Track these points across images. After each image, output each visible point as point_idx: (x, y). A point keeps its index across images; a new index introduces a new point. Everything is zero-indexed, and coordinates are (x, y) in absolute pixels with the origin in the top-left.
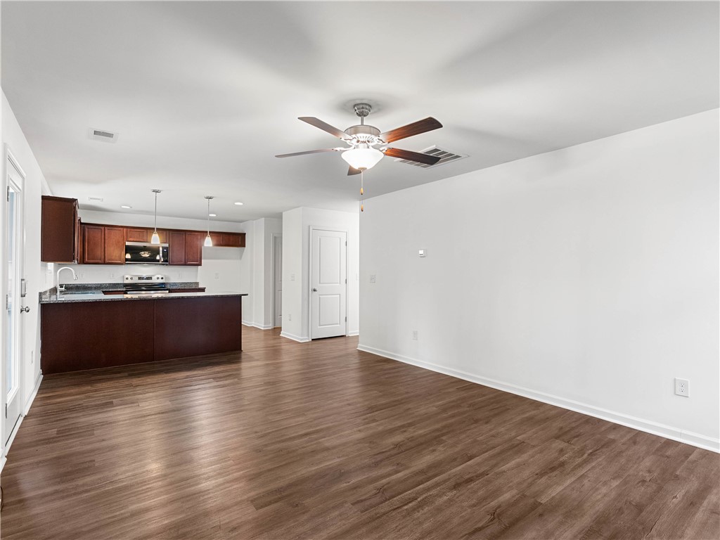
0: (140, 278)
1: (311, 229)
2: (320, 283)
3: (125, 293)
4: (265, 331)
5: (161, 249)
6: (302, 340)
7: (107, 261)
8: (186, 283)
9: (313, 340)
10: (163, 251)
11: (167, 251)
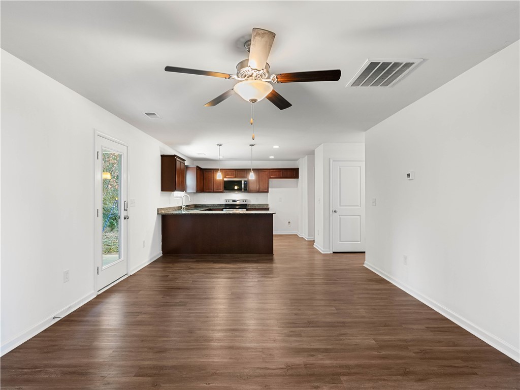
0: (234, 201)
1: (331, 161)
2: (340, 206)
3: (222, 210)
4: (308, 241)
5: (243, 182)
6: (323, 251)
7: (215, 191)
8: (260, 205)
9: (333, 252)
10: (244, 183)
11: (247, 184)
